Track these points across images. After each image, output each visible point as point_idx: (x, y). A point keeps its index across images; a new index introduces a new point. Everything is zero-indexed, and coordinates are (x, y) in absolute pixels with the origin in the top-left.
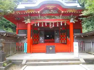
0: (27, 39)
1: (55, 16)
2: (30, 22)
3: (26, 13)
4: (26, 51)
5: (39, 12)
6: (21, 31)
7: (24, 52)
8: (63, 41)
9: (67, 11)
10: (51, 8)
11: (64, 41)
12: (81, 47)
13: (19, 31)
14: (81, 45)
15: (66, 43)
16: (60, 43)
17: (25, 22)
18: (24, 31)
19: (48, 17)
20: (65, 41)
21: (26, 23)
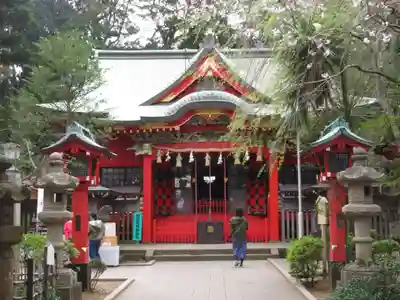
0: (141, 199)
2: (150, 154)
4: (140, 236)
6: (110, 170)
7: (134, 239)
8: (257, 208)
11: (261, 207)
13: (105, 170)
15: (265, 212)
16: (249, 213)
17: (135, 152)
18: (122, 171)
19: (203, 135)
20: (264, 207)
21: (137, 154)
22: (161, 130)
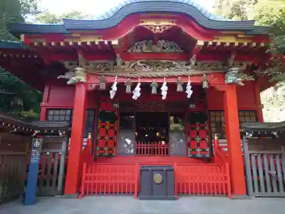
1: (174, 63)
2: (83, 79)
3: (67, 44)
5: (115, 42)
8: (199, 150)
9: (218, 39)
10: (158, 28)
11: (204, 150)
12: (270, 175)
14: (270, 169)
15: (208, 156)
16: (190, 156)
17: (68, 80)
19: (147, 64)
20: (208, 150)
21: (69, 83)
22: (93, 43)
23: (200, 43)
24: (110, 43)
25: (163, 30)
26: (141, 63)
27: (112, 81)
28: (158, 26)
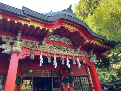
5: (51, 30)
9: (93, 41)
10: (71, 30)
23: (88, 41)
24: (48, 30)
25: (73, 31)
26: (54, 46)
27: (38, 54)
28: (72, 29)
